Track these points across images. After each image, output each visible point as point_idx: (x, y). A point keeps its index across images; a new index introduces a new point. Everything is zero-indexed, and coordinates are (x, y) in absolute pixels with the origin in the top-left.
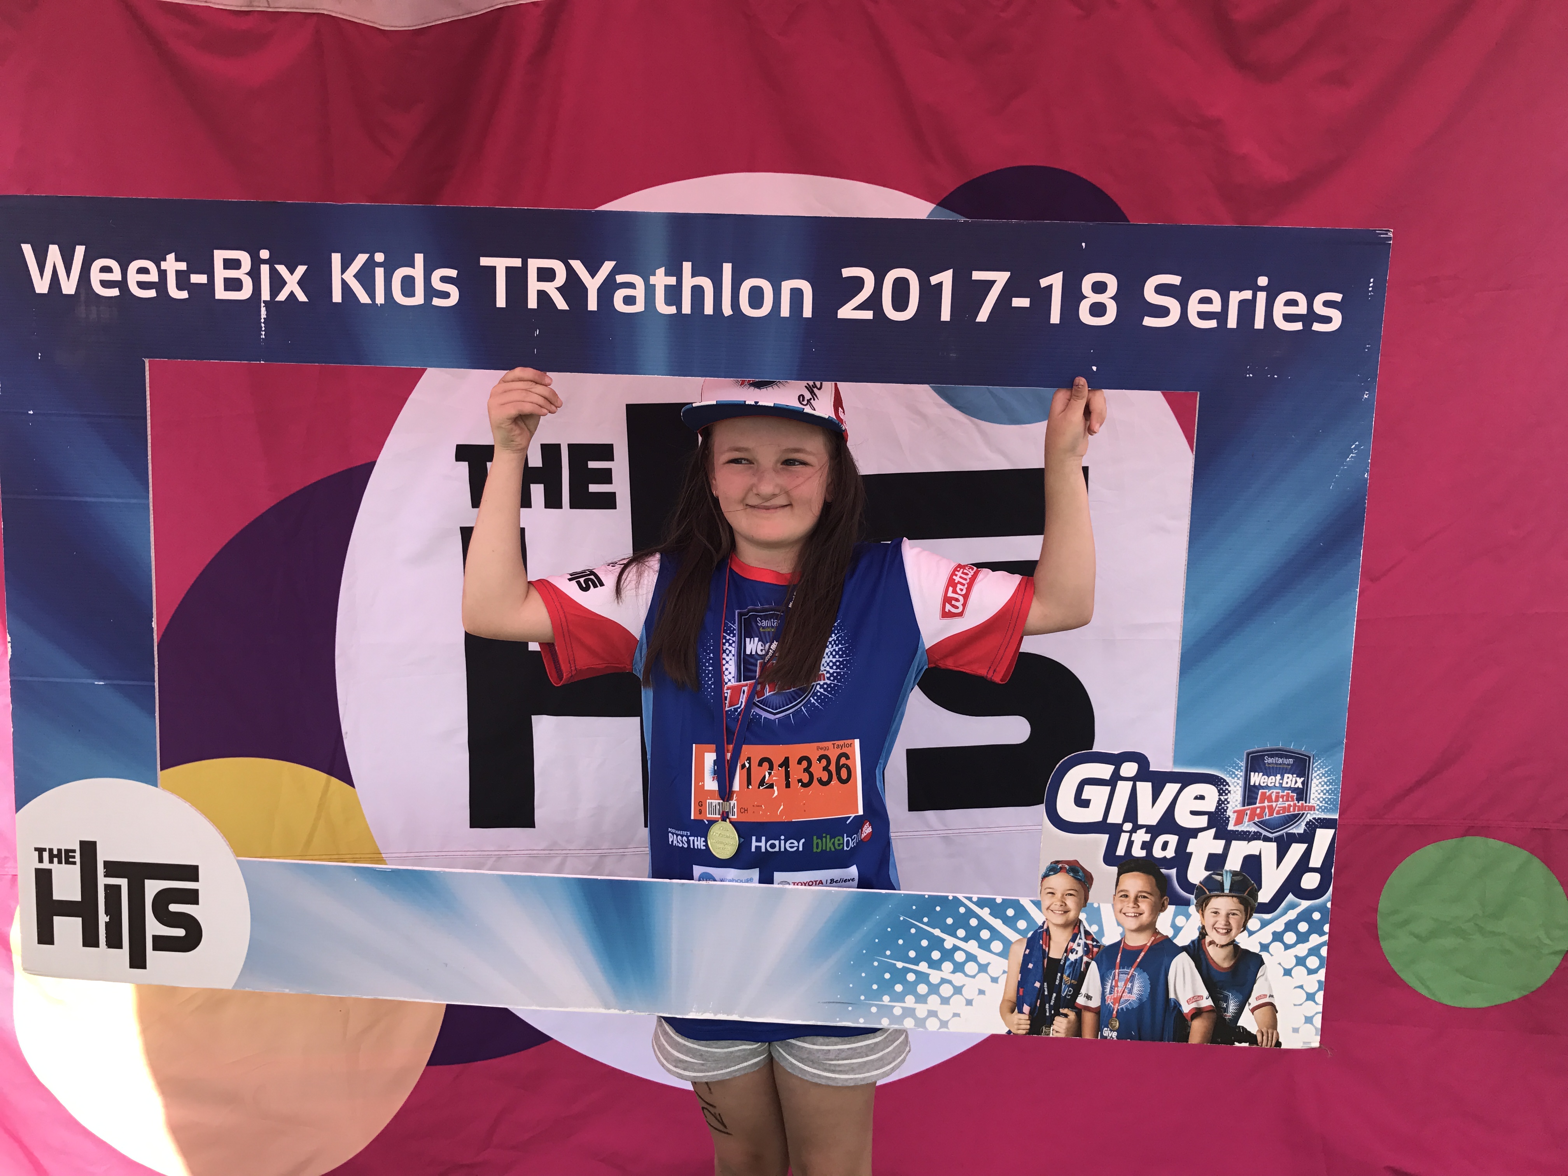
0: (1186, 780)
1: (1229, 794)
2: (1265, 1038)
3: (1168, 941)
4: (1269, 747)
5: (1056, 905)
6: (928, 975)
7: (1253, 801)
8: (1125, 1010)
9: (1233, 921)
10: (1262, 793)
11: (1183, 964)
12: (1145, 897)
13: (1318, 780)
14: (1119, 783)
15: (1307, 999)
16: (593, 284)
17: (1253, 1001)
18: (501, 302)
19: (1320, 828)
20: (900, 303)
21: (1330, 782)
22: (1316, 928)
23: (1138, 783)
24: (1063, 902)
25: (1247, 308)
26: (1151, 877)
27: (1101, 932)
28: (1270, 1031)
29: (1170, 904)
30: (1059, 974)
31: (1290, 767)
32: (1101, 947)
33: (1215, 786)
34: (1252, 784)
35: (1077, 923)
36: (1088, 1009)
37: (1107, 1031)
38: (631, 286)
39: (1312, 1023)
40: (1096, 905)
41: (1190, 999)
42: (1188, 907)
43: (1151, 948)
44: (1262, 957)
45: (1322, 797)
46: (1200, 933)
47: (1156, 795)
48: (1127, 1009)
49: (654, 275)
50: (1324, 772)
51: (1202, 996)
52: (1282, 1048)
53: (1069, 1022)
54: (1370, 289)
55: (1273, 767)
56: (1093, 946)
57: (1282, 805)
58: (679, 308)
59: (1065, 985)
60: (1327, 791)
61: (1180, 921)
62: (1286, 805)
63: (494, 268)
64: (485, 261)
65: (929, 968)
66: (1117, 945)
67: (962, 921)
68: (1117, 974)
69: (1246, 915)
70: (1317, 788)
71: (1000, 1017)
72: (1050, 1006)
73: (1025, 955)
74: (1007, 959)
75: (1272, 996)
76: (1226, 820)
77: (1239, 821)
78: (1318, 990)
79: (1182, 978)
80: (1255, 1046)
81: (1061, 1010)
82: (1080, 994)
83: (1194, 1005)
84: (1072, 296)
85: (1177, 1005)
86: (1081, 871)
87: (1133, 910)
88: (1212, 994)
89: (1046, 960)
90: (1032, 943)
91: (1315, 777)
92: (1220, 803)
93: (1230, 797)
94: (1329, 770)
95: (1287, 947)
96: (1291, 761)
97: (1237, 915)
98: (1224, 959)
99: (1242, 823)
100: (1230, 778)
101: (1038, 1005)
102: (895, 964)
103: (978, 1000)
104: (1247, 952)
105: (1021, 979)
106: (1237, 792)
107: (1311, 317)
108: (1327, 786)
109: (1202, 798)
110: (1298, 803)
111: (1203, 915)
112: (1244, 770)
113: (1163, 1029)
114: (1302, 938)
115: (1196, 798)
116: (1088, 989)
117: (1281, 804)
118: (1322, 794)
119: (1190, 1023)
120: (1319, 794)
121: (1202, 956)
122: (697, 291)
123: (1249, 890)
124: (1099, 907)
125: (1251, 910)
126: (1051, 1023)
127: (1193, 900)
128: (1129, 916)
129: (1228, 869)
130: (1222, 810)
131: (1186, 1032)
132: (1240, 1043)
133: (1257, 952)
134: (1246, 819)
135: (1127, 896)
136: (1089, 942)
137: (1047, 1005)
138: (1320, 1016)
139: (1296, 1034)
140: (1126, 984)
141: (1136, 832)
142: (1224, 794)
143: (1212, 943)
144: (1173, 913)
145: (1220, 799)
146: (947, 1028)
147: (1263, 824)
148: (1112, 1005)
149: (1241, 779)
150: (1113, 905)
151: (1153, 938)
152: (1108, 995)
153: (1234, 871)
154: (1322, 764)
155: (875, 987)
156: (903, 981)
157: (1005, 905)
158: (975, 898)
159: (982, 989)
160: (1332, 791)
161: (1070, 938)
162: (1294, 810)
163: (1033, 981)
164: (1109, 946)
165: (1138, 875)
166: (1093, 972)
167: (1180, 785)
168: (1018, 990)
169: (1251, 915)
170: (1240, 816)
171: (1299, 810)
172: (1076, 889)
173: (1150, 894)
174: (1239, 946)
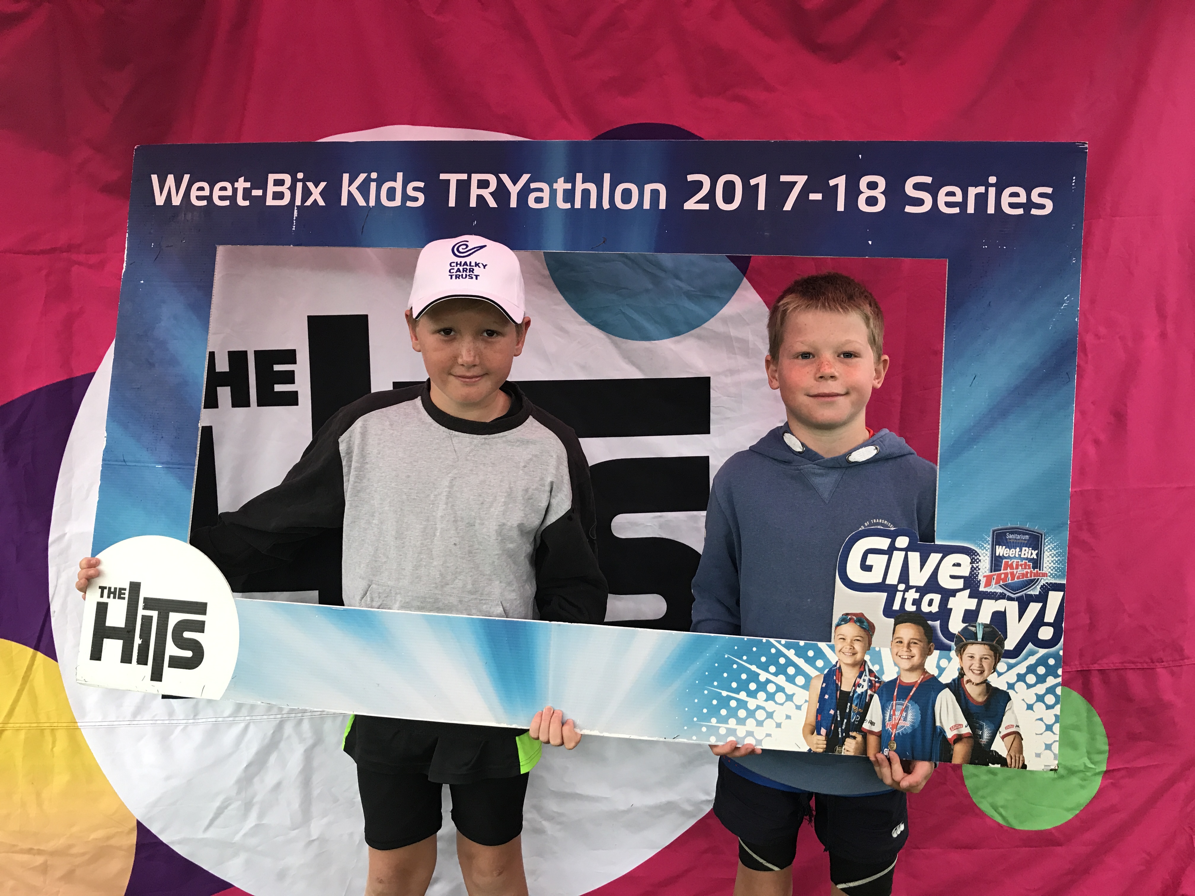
0: (947, 551)
1: (979, 562)
2: (1013, 761)
3: (934, 679)
4: (1009, 525)
5: (847, 648)
6: (746, 702)
7: (999, 568)
8: (901, 734)
9: (985, 664)
10: (1005, 562)
11: (947, 699)
12: (915, 643)
13: (1048, 552)
14: (895, 552)
15: (1047, 730)
16: (514, 190)
17: (1003, 730)
18: (452, 202)
19: (1051, 590)
20: (729, 198)
21: (1058, 554)
22: (1051, 671)
23: (909, 553)
24: (851, 646)
25: (981, 199)
26: (921, 628)
27: (882, 671)
28: (1017, 756)
30: (849, 704)
31: (1026, 542)
32: (882, 683)
33: (968, 556)
34: (997, 554)
35: (863, 663)
36: (872, 733)
38: (540, 190)
39: (1051, 750)
40: (877, 649)
41: (952, 727)
43: (920, 684)
44: (1009, 694)
45: (1053, 566)
46: (959, 673)
47: (923, 562)
48: (902, 733)
49: (557, 182)
50: (1053, 547)
51: (962, 725)
53: (857, 743)
54: (1073, 184)
55: (1013, 542)
56: (876, 682)
57: (1021, 572)
58: (573, 204)
59: (854, 712)
60: (1057, 562)
61: (944, 663)
62: (1025, 572)
63: (449, 181)
64: (443, 176)
65: (747, 696)
66: (894, 682)
67: (773, 660)
68: (894, 705)
69: (996, 659)
70: (1048, 559)
71: (803, 737)
72: (842, 729)
73: (822, 688)
74: (807, 690)
75: (1018, 726)
76: (977, 583)
77: (988, 584)
78: (1056, 722)
79: (946, 709)
80: (1005, 768)
81: (850, 733)
82: (865, 720)
83: (955, 732)
84: (853, 192)
85: (942, 731)
86: (866, 621)
87: (906, 654)
88: (970, 724)
89: (839, 692)
90: (828, 679)
91: (1047, 550)
92: (973, 569)
93: (981, 565)
94: (1056, 546)
95: (1029, 686)
96: (1027, 537)
97: (988, 659)
98: (980, 695)
99: (990, 585)
100: (980, 550)
101: (833, 729)
102: (721, 693)
103: (785, 723)
104: (997, 690)
105: (819, 707)
106: (986, 561)
107: (1029, 205)
108: (1056, 557)
109: (959, 565)
110: (1034, 570)
111: (961, 658)
112: (990, 544)
113: (931, 751)
114: (1041, 679)
115: (954, 565)
116: (871, 717)
117: (1020, 570)
118: (1052, 563)
119: (952, 747)
121: (962, 692)
122: (586, 193)
123: (996, 639)
124: (880, 650)
125: (999, 656)
126: (843, 744)
127: (953, 647)
128: (903, 658)
129: (980, 622)
130: (975, 575)
131: (950, 754)
132: (993, 764)
133: (1005, 690)
134: (994, 582)
135: (901, 642)
136: (872, 678)
137: (840, 728)
138: (1058, 743)
139: (1038, 758)
140: (901, 713)
141: (908, 592)
142: (975, 562)
143: (969, 681)
145: (973, 566)
147: (1006, 586)
148: (891, 730)
149: (988, 550)
150: (891, 649)
151: (923, 676)
152: (887, 722)
153: (985, 624)
155: (705, 711)
156: (727, 706)
157: (807, 648)
158: (783, 641)
159: (789, 714)
160: (1060, 561)
161: (857, 675)
162: (1031, 576)
163: (829, 710)
164: (888, 682)
165: (910, 626)
166: (876, 703)
167: (942, 554)
168: (817, 716)
169: (999, 660)
170: (989, 580)
171: (1034, 577)
172: (862, 635)
173: (920, 641)
174: (991, 685)
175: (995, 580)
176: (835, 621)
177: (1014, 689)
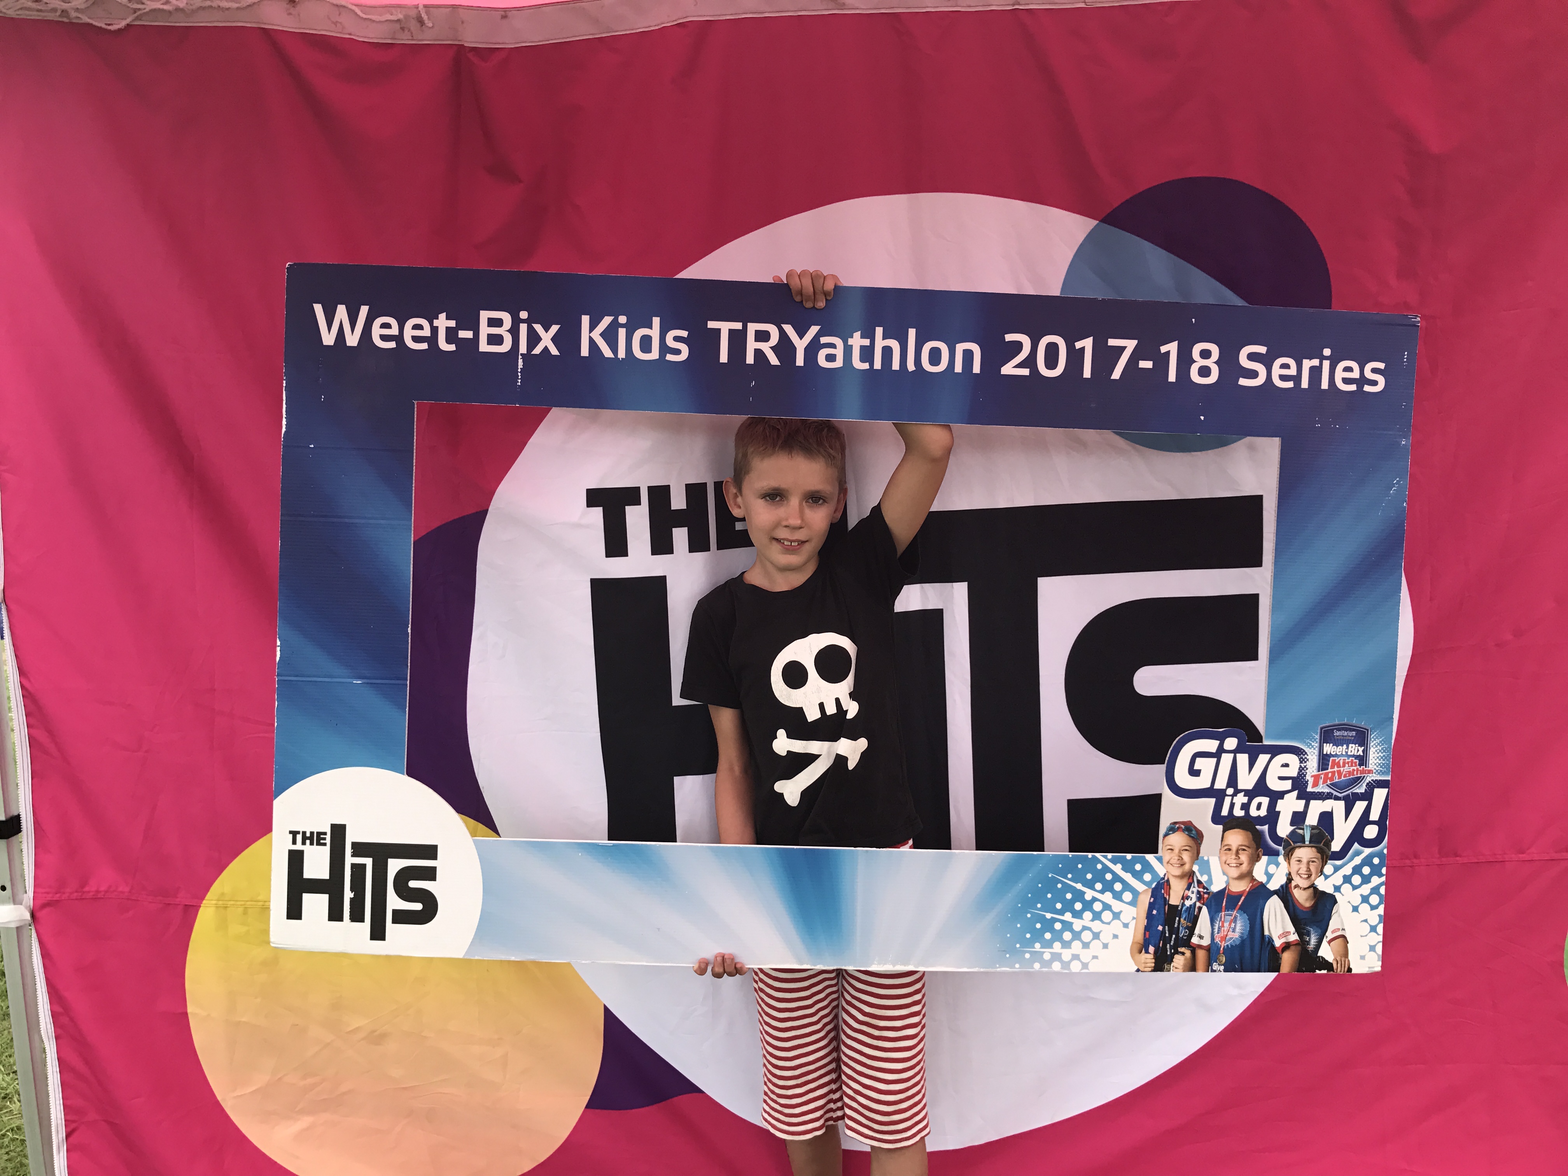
0: (1275, 751)
1: (1307, 762)
2: (1339, 965)
3: (1262, 886)
4: (1337, 722)
5: (1175, 859)
6: (1072, 924)
7: (1327, 767)
8: (1230, 947)
9: (1313, 868)
10: (1332, 760)
11: (1275, 906)
13: (1374, 748)
14: (1224, 755)
15: (1371, 931)
16: (800, 344)
17: (1329, 935)
18: (724, 358)
20: (1051, 363)
21: (1384, 750)
22: (1376, 872)
23: (1238, 755)
24: (1179, 856)
26: (1249, 833)
27: (1210, 880)
28: (1343, 959)
29: (1263, 855)
30: (1177, 918)
31: (1353, 738)
32: (1211, 894)
33: (1296, 755)
34: (1325, 753)
35: (1192, 874)
36: (1200, 947)
37: (1216, 965)
38: (833, 346)
39: (1375, 951)
40: (1206, 858)
41: (1281, 935)
42: (1277, 857)
43: (1249, 892)
44: (1336, 897)
45: (1378, 763)
46: (1288, 879)
47: (1251, 765)
48: (1231, 945)
49: (852, 338)
50: (1379, 742)
51: (1290, 932)
52: (1352, 972)
53: (1185, 959)
54: (1405, 360)
55: (1341, 739)
56: (1204, 893)
57: (1348, 770)
58: (872, 364)
59: (1182, 927)
60: (1382, 758)
61: (1272, 869)
62: (1351, 770)
63: (720, 330)
64: (712, 325)
65: (1073, 917)
66: (1222, 892)
67: (1099, 876)
68: (1223, 916)
69: (1323, 862)
70: (1374, 755)
71: (1130, 957)
72: (1170, 945)
73: (1150, 903)
74: (1135, 907)
75: (1343, 929)
76: (1304, 784)
77: (1315, 784)
78: (1379, 923)
79: (1274, 917)
80: (1332, 972)
81: (1179, 949)
82: (1194, 934)
83: (1283, 940)
84: (1185, 360)
85: (1271, 940)
86: (1194, 830)
87: (1235, 861)
88: (1298, 930)
89: (1167, 906)
90: (1155, 893)
91: (1372, 746)
92: (1301, 769)
93: (1309, 764)
94: (1382, 740)
95: (1355, 888)
96: (1354, 733)
97: (1315, 862)
98: (1307, 900)
99: (1318, 786)
100: (1308, 749)
101: (1161, 945)
102: (1045, 915)
103: (1112, 943)
104: (1324, 893)
105: (1147, 924)
106: (1314, 760)
107: (1363, 380)
108: (1382, 753)
109: (1287, 765)
110: (1360, 767)
111: (1289, 863)
112: (1319, 741)
113: (1260, 961)
114: (1366, 880)
115: (1283, 766)
116: (1200, 931)
117: (1347, 768)
118: (1378, 760)
119: (1281, 955)
120: (1376, 760)
121: (1289, 898)
122: (887, 352)
123: (1323, 841)
124: (1208, 861)
125: (1327, 858)
126: (1172, 961)
127: (1281, 851)
128: (1231, 866)
129: (1308, 824)
130: (1303, 776)
131: (1277, 963)
132: (1320, 970)
133: (1332, 893)
134: (1321, 781)
135: (1230, 850)
136: (1201, 890)
137: (1168, 945)
138: (1381, 944)
139: (1362, 961)
140: (1230, 924)
141: (1236, 796)
142: (1303, 762)
143: (1297, 886)
144: (1266, 863)
145: (1300, 766)
146: (1088, 969)
147: (1334, 786)
148: (1220, 943)
149: (1316, 749)
150: (1219, 858)
151: (1251, 884)
152: (1216, 935)
153: (1313, 826)
154: (1375, 737)
155: (1028, 936)
156: (1052, 930)
157: (1134, 861)
158: (1110, 855)
159: (1117, 934)
160: (1385, 757)
161: (1186, 887)
162: (1357, 774)
163: (1157, 925)
164: (1217, 892)
165: (1238, 832)
166: (1205, 915)
167: (1270, 755)
168: (1145, 934)
169: (1326, 862)
170: (1316, 778)
171: (1361, 774)
172: (1190, 845)
173: (1248, 847)
174: (1318, 889)
175: (1322, 780)
176: (1163, 830)
177: (1340, 892)
